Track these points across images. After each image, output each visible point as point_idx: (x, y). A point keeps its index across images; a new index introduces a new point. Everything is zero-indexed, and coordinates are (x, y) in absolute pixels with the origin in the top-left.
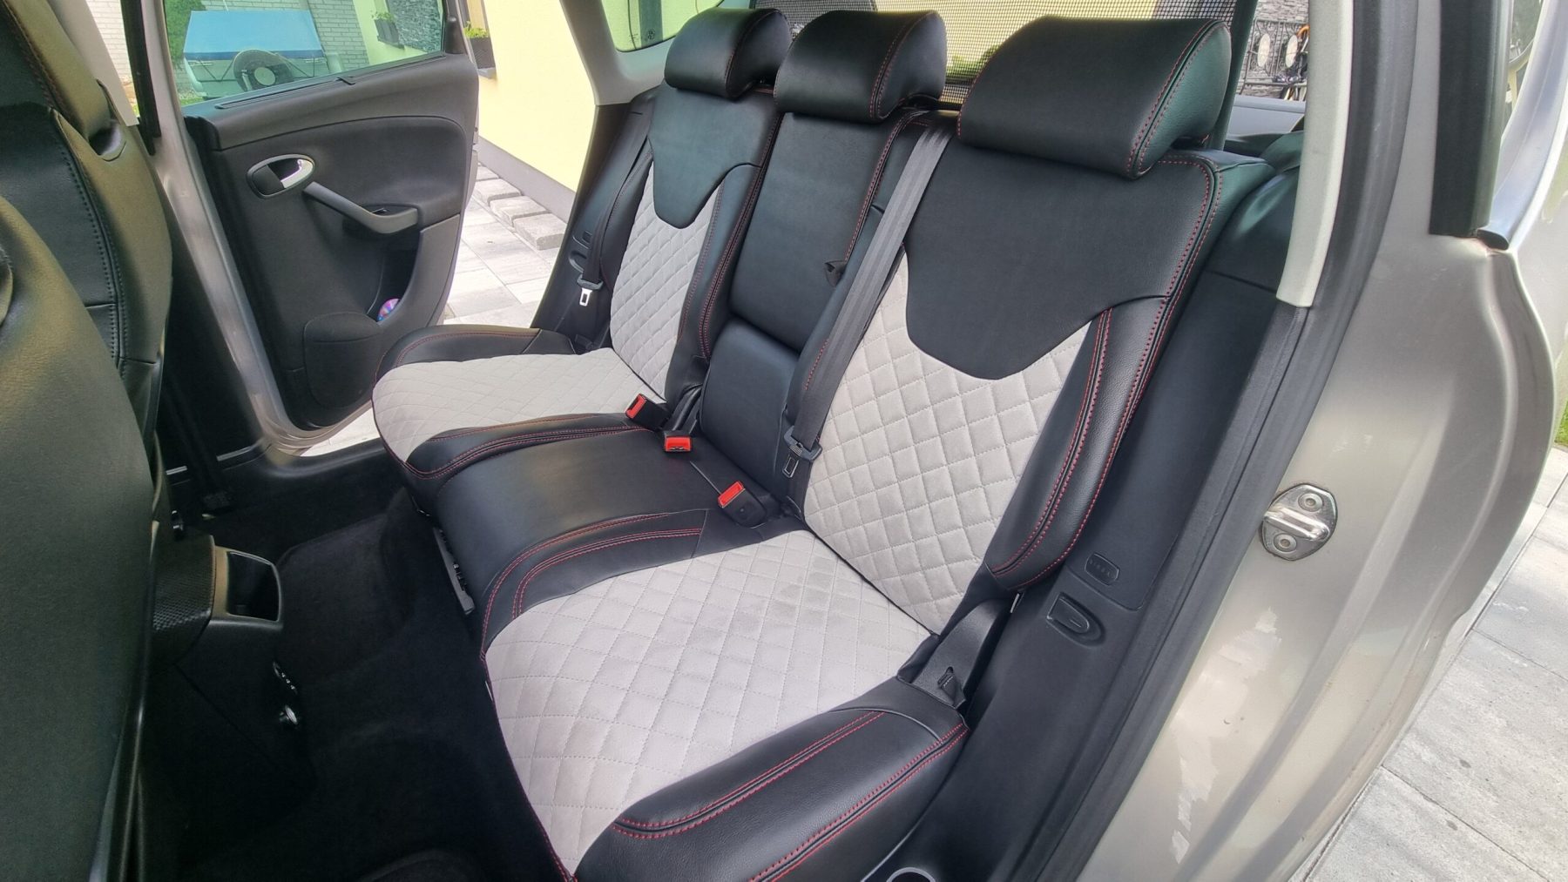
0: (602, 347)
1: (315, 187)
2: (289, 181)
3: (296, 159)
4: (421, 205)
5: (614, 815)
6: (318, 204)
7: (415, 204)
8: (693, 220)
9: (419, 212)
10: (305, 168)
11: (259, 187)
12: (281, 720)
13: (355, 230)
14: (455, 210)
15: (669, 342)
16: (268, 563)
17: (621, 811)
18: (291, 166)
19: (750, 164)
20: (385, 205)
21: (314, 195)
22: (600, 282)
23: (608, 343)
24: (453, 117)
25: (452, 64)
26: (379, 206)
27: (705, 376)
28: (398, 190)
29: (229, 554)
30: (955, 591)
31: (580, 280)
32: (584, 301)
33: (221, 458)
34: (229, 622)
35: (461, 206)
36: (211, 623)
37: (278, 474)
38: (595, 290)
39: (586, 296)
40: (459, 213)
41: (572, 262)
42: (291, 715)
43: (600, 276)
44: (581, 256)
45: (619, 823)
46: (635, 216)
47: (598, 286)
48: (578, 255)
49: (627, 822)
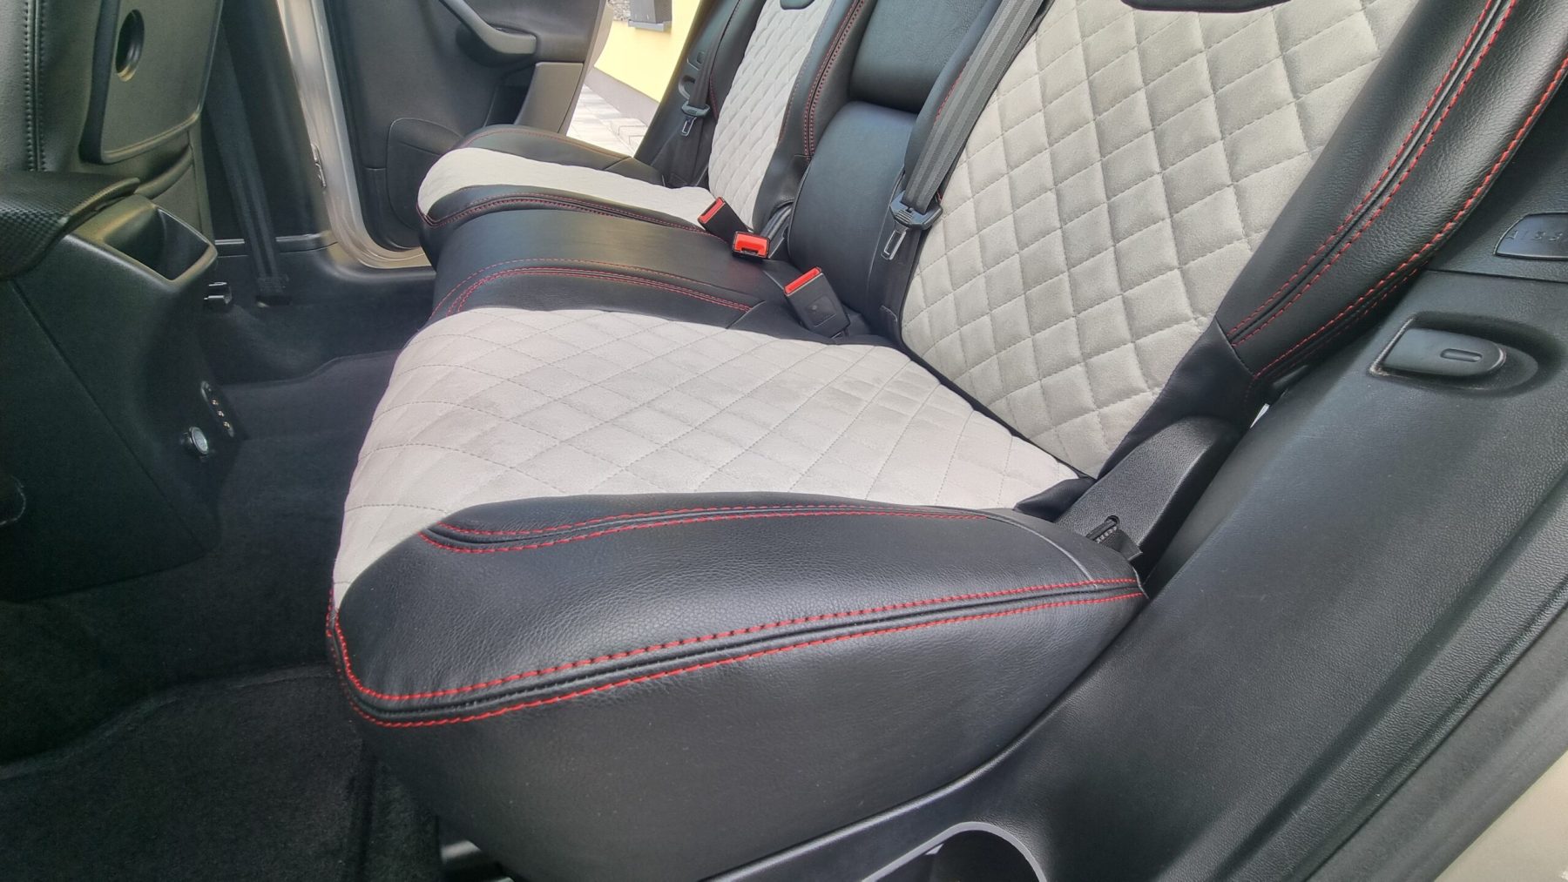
0: (698, 186)
4: (543, 35)
5: (433, 518)
7: (533, 32)
9: (538, 42)
12: (180, 439)
14: (580, 55)
15: (768, 148)
17: (444, 515)
20: (502, 24)
22: (705, 108)
23: (706, 184)
26: (498, 23)
27: (803, 175)
28: (525, 14)
29: (156, 212)
30: (1143, 385)
31: (686, 107)
32: (686, 130)
33: (280, 239)
34: (96, 250)
35: (586, 53)
36: (68, 238)
37: (336, 274)
38: (700, 117)
39: (689, 124)
40: (583, 62)
41: (681, 89)
42: (202, 443)
43: (708, 102)
44: (693, 81)
45: (433, 529)
46: (756, 22)
47: (703, 112)
48: (688, 80)
49: (446, 529)
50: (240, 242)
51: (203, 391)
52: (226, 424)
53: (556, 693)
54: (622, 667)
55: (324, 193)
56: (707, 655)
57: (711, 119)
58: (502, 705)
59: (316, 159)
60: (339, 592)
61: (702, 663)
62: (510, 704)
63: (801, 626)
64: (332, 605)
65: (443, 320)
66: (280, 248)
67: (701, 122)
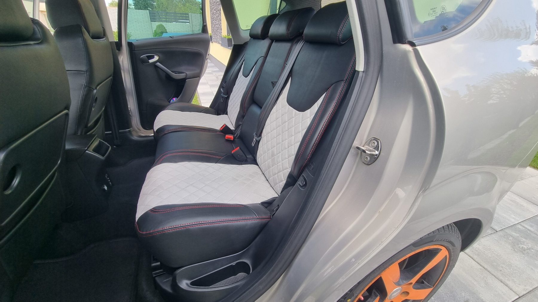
0: (225, 114)
1: (158, 64)
2: (151, 61)
3: (154, 56)
4: (188, 73)
5: (151, 208)
6: (159, 69)
7: (185, 72)
8: (249, 75)
9: (186, 74)
10: (156, 58)
11: (144, 61)
12: (102, 188)
13: (168, 77)
14: (198, 76)
16: (109, 145)
17: (152, 207)
18: (152, 57)
19: (263, 57)
20: (177, 72)
21: (159, 66)
23: (227, 114)
24: (202, 51)
25: (204, 36)
26: (176, 72)
28: (182, 68)
29: (100, 141)
30: (284, 180)
31: (222, 95)
32: (222, 100)
33: (120, 131)
34: (91, 153)
35: (200, 75)
36: (87, 151)
37: (133, 138)
38: (225, 97)
39: (223, 99)
40: (199, 77)
41: (222, 89)
42: (106, 188)
43: (227, 93)
44: (224, 87)
45: (151, 209)
46: (238, 76)
47: (226, 96)
48: (223, 87)
49: (152, 209)
50: (111, 132)
51: (106, 176)
52: (110, 183)
53: (164, 231)
54: (172, 228)
55: (131, 117)
56: (184, 227)
57: (228, 98)
58: (157, 233)
59: (129, 110)
60: (137, 219)
61: (183, 228)
62: (158, 233)
63: (198, 223)
64: (136, 221)
65: (156, 166)
66: (121, 133)
67: (226, 99)
